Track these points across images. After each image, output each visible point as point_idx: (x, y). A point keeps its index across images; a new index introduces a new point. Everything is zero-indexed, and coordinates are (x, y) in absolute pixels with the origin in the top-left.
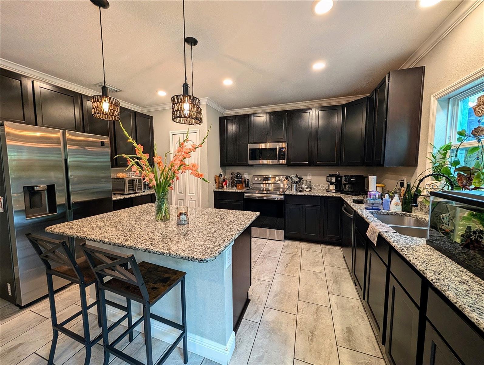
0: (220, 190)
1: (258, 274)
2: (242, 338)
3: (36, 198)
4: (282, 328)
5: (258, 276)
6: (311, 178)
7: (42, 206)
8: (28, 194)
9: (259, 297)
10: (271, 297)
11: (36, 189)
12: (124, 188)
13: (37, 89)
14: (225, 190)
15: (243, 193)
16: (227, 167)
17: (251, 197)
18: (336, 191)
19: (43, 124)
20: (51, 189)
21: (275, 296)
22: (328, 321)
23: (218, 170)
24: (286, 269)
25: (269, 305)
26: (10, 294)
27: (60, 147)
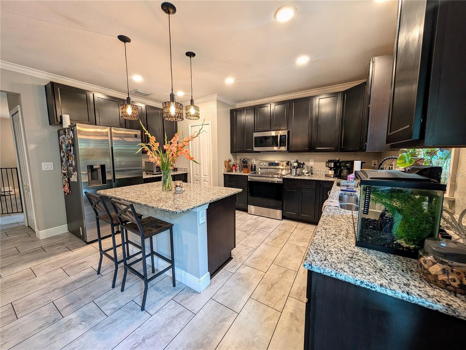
0: (229, 173)
1: (247, 242)
2: (217, 280)
3: (95, 173)
4: (249, 279)
5: (246, 243)
6: (313, 163)
7: (98, 179)
8: (90, 170)
9: (241, 257)
10: (251, 258)
11: (94, 167)
12: (153, 170)
13: (96, 98)
14: (234, 173)
15: (247, 176)
16: (238, 153)
17: (255, 180)
18: (334, 176)
19: (100, 123)
20: (103, 167)
21: (255, 258)
22: (290, 280)
23: (229, 156)
24: (273, 241)
25: (246, 263)
26: (82, 235)
27: (108, 139)
